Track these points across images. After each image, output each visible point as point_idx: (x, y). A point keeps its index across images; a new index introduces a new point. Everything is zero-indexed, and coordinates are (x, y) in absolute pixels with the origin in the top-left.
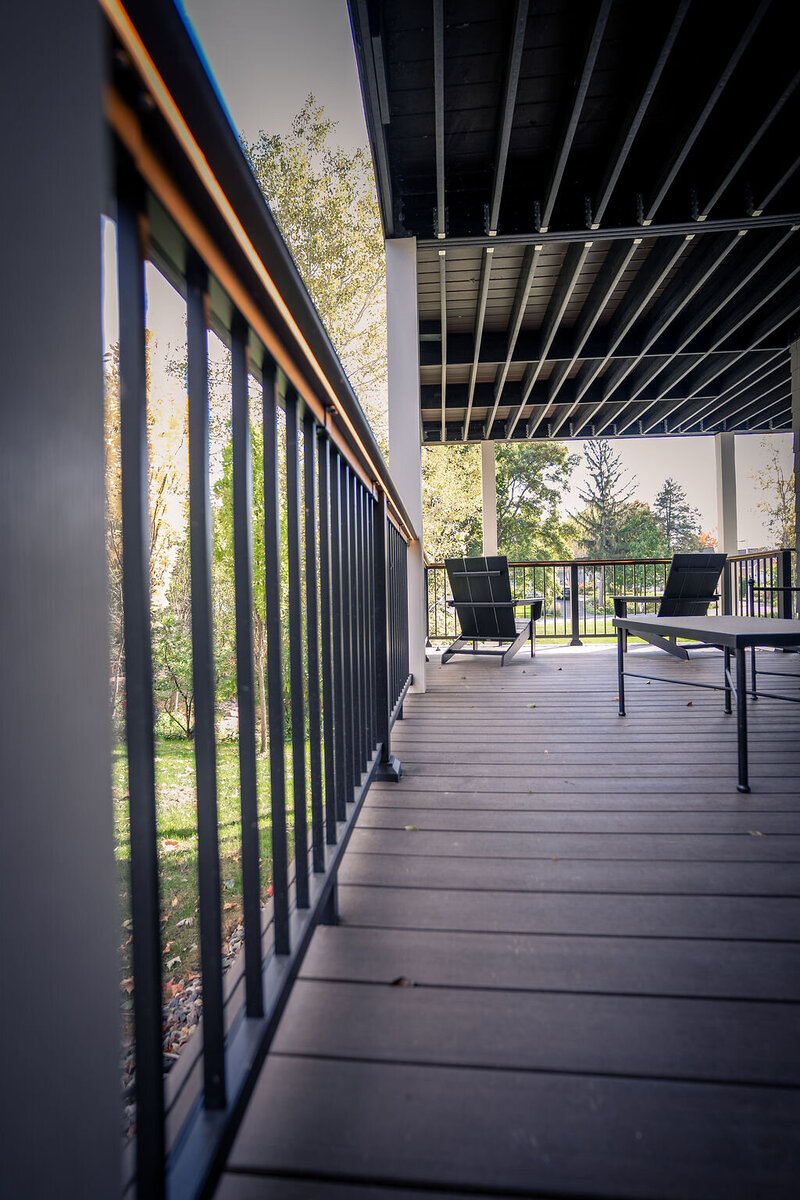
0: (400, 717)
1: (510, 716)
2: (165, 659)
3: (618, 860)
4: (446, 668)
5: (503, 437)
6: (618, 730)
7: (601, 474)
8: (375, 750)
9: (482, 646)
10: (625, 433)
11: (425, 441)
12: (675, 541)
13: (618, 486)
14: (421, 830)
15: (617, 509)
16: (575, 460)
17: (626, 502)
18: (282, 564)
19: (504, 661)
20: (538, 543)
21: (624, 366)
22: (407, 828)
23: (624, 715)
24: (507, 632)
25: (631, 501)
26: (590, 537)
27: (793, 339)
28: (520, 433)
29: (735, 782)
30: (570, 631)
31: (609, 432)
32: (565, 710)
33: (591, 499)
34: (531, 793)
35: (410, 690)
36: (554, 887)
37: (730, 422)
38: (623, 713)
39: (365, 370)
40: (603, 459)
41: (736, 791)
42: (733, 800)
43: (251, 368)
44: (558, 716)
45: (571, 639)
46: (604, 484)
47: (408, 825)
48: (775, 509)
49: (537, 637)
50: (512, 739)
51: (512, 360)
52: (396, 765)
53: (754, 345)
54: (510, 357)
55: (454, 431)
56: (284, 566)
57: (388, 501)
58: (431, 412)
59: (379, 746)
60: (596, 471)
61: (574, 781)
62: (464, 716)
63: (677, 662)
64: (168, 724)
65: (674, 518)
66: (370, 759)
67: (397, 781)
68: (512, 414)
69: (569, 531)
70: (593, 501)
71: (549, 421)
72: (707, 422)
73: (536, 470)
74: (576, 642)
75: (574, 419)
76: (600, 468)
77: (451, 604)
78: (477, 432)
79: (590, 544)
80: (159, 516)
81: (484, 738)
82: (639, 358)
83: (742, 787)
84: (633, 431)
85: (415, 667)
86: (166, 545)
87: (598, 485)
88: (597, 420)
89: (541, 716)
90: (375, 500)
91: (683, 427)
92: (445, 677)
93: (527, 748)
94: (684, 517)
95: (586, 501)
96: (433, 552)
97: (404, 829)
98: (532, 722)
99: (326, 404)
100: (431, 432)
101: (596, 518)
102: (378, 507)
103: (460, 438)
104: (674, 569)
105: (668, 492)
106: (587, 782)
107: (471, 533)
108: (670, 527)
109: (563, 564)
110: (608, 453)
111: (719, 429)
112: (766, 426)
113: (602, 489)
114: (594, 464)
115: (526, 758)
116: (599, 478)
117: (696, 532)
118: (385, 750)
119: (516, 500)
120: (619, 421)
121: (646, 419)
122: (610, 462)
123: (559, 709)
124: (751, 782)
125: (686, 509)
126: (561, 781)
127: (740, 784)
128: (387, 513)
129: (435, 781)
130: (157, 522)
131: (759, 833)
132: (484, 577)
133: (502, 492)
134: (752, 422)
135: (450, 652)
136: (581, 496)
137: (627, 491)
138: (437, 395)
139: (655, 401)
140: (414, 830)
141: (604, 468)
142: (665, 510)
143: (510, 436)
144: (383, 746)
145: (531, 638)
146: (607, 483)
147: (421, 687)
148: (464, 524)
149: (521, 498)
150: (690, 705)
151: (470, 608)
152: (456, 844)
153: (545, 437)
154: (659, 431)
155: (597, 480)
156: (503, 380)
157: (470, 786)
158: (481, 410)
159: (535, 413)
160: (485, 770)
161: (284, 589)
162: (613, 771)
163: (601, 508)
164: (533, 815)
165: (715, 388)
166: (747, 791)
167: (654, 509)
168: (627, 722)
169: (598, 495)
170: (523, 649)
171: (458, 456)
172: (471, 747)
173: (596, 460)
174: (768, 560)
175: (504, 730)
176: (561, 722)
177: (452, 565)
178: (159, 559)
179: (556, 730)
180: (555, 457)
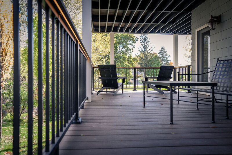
0: (83, 108)
1: (114, 108)
2: (9, 95)
3: (137, 140)
4: (98, 96)
5: (116, 31)
6: (143, 111)
7: (144, 44)
8: (74, 114)
9: (108, 90)
10: (150, 32)
11: (94, 31)
12: (164, 64)
13: (149, 48)
14: (86, 135)
15: (148, 54)
16: (137, 39)
17: (151, 53)
18: (50, 66)
19: (115, 94)
20: (126, 63)
21: (149, 14)
22: (82, 135)
23: (145, 107)
24: (115, 86)
25: (152, 52)
26: (141, 62)
27: (192, 10)
28: (121, 31)
29: (170, 122)
30: (133, 87)
31: (145, 32)
32: (129, 106)
33: (141, 51)
34: (117, 126)
35: (86, 101)
36: (120, 147)
37: (177, 31)
38: (144, 107)
39: (77, 9)
40: (145, 40)
41: (170, 124)
42: (169, 126)
43: (42, 8)
44: (127, 108)
45: (134, 89)
46: (145, 47)
47: (82, 134)
48: (189, 56)
49: (124, 88)
50: (114, 113)
51: (119, 9)
52: (80, 120)
53: (183, 10)
54: (118, 8)
55: (103, 29)
56: (50, 67)
57: (80, 45)
58: (96, 23)
59: (75, 114)
60: (143, 44)
61: (129, 123)
62: (101, 108)
63: (161, 95)
64: (9, 117)
65: (163, 57)
66: (72, 117)
67: (80, 124)
68: (119, 25)
69: (135, 59)
70: (142, 52)
71: (129, 28)
72: (171, 31)
73: (126, 42)
74: (135, 90)
75: (136, 28)
76: (144, 43)
77: (100, 78)
78: (109, 30)
79: (141, 64)
80: (7, 48)
81: (106, 113)
82: (153, 12)
83: (171, 123)
84: (152, 32)
85: (88, 95)
86: (10, 58)
87: (143, 47)
88: (142, 28)
89: (122, 108)
90: (75, 44)
91: (165, 32)
92: (97, 98)
93: (117, 115)
94: (166, 57)
95: (140, 52)
96: (96, 64)
97: (81, 135)
98: (120, 109)
99: (58, 12)
100: (96, 29)
101: (143, 57)
102: (76, 46)
103: (104, 31)
104: (161, 69)
105: (162, 50)
106: (132, 123)
107: (107, 59)
108: (163, 60)
109: (132, 68)
110: (146, 38)
111: (174, 33)
112: (186, 33)
113: (145, 49)
114: (142, 41)
115: (117, 118)
116: (144, 46)
117: (169, 62)
118: (77, 115)
119: (120, 50)
120: (148, 29)
121: (155, 29)
122: (147, 41)
123: (128, 106)
124: (173, 122)
125: (167, 55)
126: (126, 123)
127: (171, 122)
128: (79, 48)
129: (91, 123)
130: (6, 51)
131: (173, 133)
132: (109, 70)
133: (116, 48)
134: (182, 31)
135: (99, 92)
136: (139, 50)
137: (151, 49)
138: (98, 18)
139: (158, 24)
140: (84, 135)
141: (145, 43)
142: (161, 55)
143: (118, 31)
144: (76, 114)
145: (122, 88)
146: (146, 47)
147: (90, 100)
148: (105, 56)
149: (122, 50)
150: (162, 105)
151: (105, 79)
152: (95, 138)
153: (128, 32)
154: (158, 32)
155: (143, 46)
156: (116, 15)
157: (101, 125)
158: (110, 23)
159: (125, 25)
160: (106, 121)
161: (50, 74)
162: (140, 120)
163: (145, 54)
164: (117, 131)
165: (173, 22)
166: (172, 124)
167: (158, 55)
168: (145, 109)
169: (143, 50)
170: (120, 91)
171: (104, 36)
172: (102, 115)
173: (143, 41)
174: (185, 68)
175: (112, 111)
176: (128, 109)
177: (100, 67)
178: (7, 62)
179: (126, 111)
180: (132, 39)
